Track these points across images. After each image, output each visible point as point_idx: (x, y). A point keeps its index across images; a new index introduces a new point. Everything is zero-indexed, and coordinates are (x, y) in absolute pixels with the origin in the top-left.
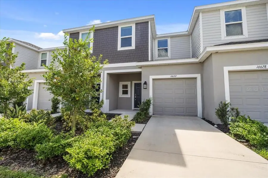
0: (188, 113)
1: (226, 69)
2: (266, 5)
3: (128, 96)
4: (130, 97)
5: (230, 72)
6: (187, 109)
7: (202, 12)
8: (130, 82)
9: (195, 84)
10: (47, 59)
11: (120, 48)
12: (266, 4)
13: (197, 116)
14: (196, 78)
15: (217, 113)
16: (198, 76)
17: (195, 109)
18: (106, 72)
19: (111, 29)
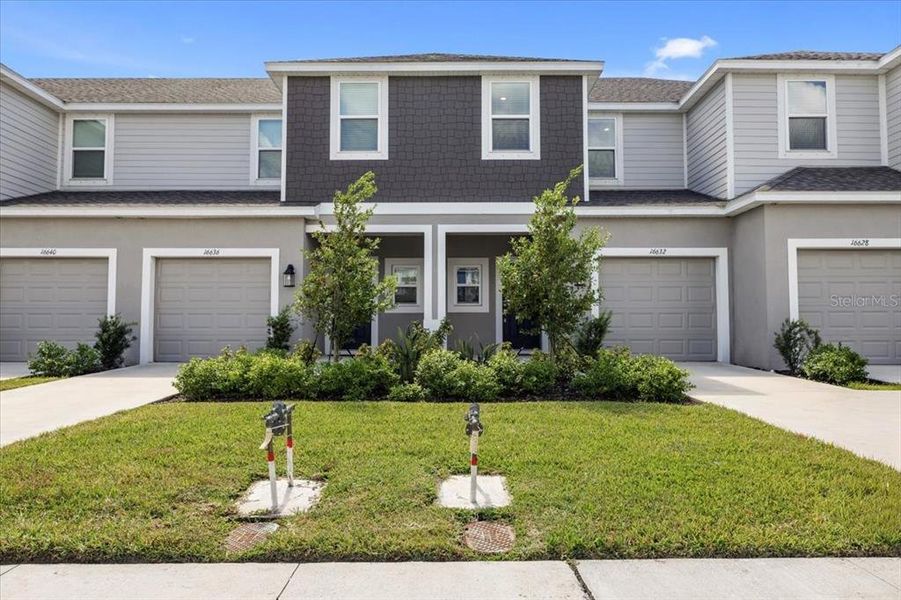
0: (694, 353)
1: (793, 244)
2: (877, 80)
3: (482, 307)
4: (488, 311)
5: (800, 251)
6: (691, 342)
7: (733, 74)
8: (487, 260)
9: (712, 274)
10: (106, 149)
11: (488, 153)
12: (877, 75)
13: (716, 361)
14: (714, 259)
15: (778, 345)
16: (722, 253)
17: (709, 342)
18: (444, 229)
19: (455, 84)
